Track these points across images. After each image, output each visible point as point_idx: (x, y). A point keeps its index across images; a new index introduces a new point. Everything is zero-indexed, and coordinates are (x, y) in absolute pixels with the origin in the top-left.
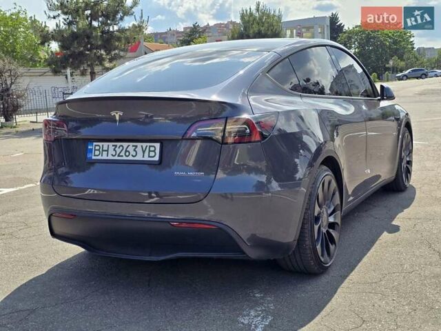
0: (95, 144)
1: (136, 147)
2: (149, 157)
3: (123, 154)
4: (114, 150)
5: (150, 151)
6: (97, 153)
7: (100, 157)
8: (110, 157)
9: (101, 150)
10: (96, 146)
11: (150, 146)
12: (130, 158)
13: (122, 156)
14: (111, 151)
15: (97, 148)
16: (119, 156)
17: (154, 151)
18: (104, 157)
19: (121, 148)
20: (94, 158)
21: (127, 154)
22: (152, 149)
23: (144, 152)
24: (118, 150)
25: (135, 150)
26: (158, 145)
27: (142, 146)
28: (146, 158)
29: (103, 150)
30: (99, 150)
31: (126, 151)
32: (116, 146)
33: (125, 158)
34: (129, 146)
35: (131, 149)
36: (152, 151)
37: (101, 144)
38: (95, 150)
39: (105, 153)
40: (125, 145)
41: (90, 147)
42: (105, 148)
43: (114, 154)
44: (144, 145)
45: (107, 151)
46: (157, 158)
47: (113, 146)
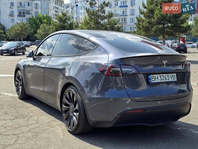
0: (151, 75)
1: (168, 75)
2: (174, 79)
4: (160, 77)
5: (173, 77)
6: (153, 79)
7: (155, 81)
8: (159, 81)
10: (152, 76)
11: (173, 75)
12: (167, 80)
14: (159, 78)
15: (153, 77)
16: (163, 80)
17: (174, 77)
18: (157, 81)
20: (152, 82)
21: (166, 79)
22: (174, 76)
23: (171, 77)
24: (162, 78)
25: (168, 77)
26: (175, 74)
28: (173, 80)
29: (156, 78)
30: (154, 78)
31: (165, 78)
32: (161, 76)
33: (165, 81)
34: (166, 75)
35: (167, 77)
37: (154, 75)
38: (152, 78)
39: (157, 79)
40: (164, 75)
41: (149, 77)
42: (156, 77)
43: (161, 79)
44: (171, 74)
45: (158, 78)
46: (176, 80)
47: (160, 76)
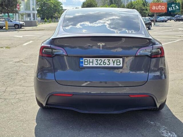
0: (84, 59)
1: (109, 60)
2: (117, 65)
3: (102, 63)
4: (97, 62)
5: (117, 62)
6: (86, 63)
7: (88, 66)
8: (94, 65)
9: (88, 62)
10: (85, 60)
11: (117, 60)
12: (106, 65)
13: (102, 65)
14: (95, 62)
16: (100, 64)
17: (120, 62)
19: (101, 61)
20: (84, 66)
21: (105, 63)
23: (114, 62)
24: (99, 62)
25: (108, 62)
26: (121, 59)
27: (113, 60)
28: (115, 65)
29: (90, 62)
30: (87, 62)
31: (104, 62)
32: (98, 60)
34: (105, 60)
36: (118, 62)
37: (88, 59)
38: (85, 62)
39: (91, 64)
40: (103, 59)
41: (81, 61)
43: (97, 64)
45: (93, 62)
46: (121, 65)
47: (96, 60)
